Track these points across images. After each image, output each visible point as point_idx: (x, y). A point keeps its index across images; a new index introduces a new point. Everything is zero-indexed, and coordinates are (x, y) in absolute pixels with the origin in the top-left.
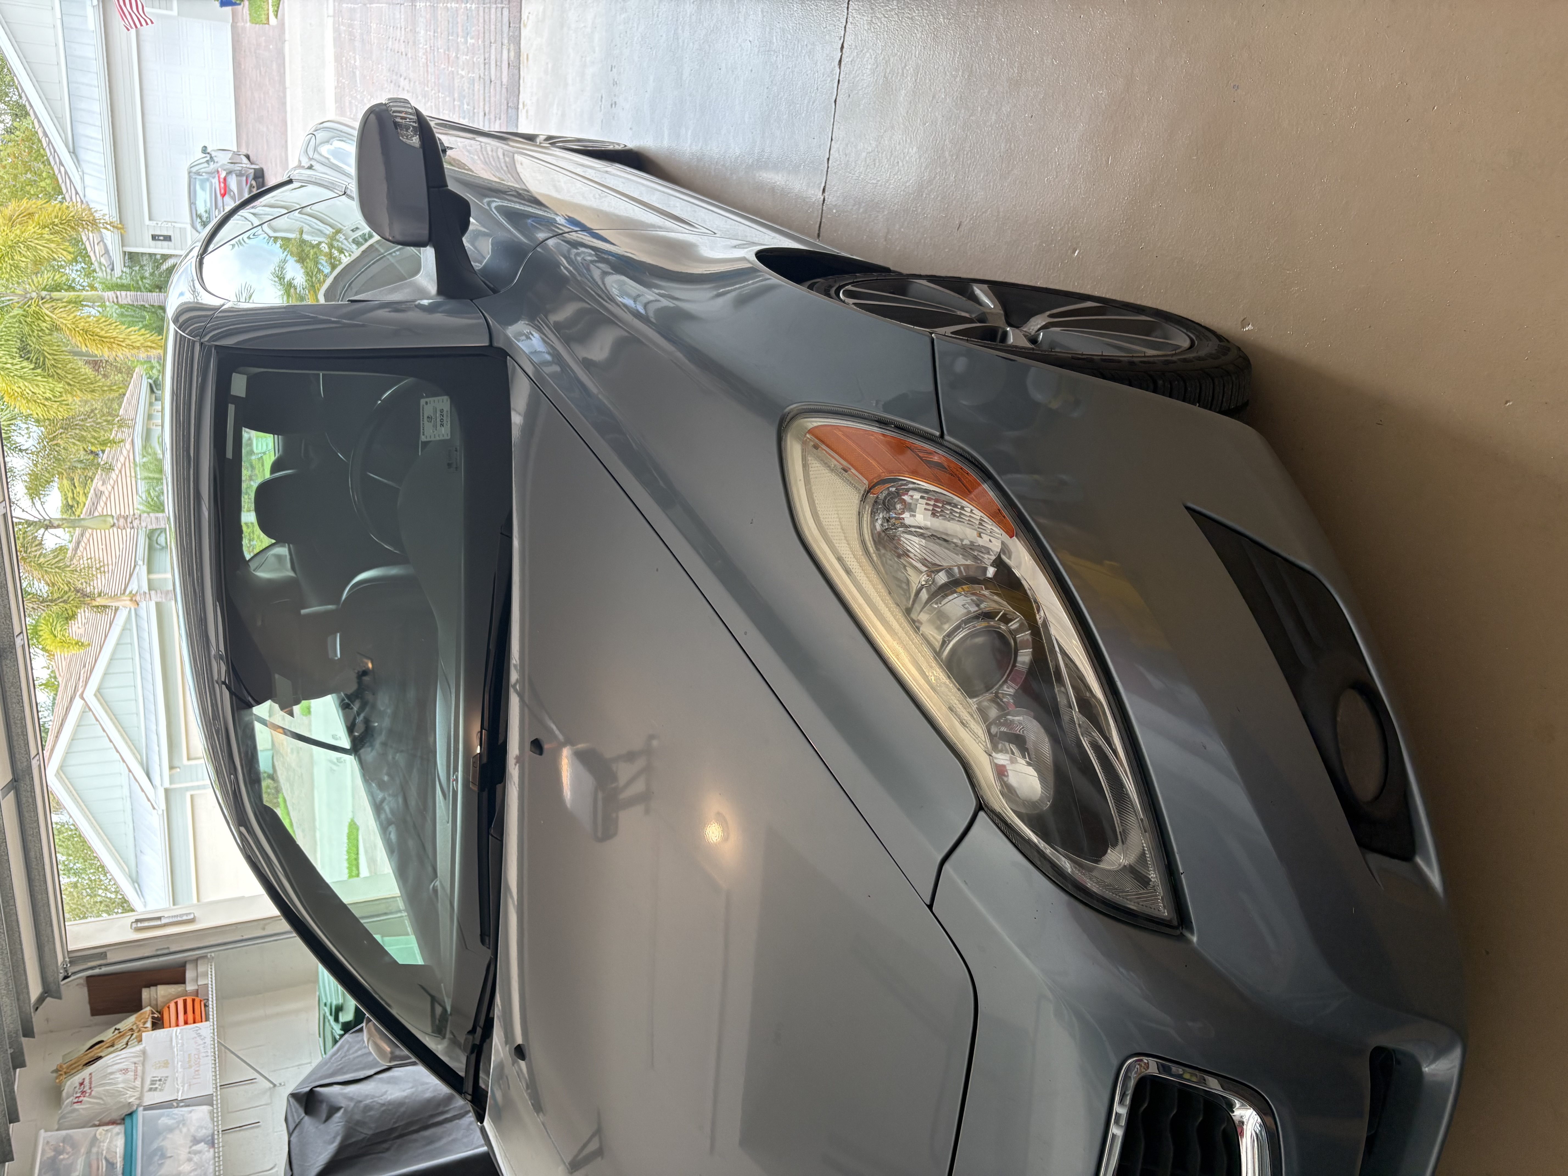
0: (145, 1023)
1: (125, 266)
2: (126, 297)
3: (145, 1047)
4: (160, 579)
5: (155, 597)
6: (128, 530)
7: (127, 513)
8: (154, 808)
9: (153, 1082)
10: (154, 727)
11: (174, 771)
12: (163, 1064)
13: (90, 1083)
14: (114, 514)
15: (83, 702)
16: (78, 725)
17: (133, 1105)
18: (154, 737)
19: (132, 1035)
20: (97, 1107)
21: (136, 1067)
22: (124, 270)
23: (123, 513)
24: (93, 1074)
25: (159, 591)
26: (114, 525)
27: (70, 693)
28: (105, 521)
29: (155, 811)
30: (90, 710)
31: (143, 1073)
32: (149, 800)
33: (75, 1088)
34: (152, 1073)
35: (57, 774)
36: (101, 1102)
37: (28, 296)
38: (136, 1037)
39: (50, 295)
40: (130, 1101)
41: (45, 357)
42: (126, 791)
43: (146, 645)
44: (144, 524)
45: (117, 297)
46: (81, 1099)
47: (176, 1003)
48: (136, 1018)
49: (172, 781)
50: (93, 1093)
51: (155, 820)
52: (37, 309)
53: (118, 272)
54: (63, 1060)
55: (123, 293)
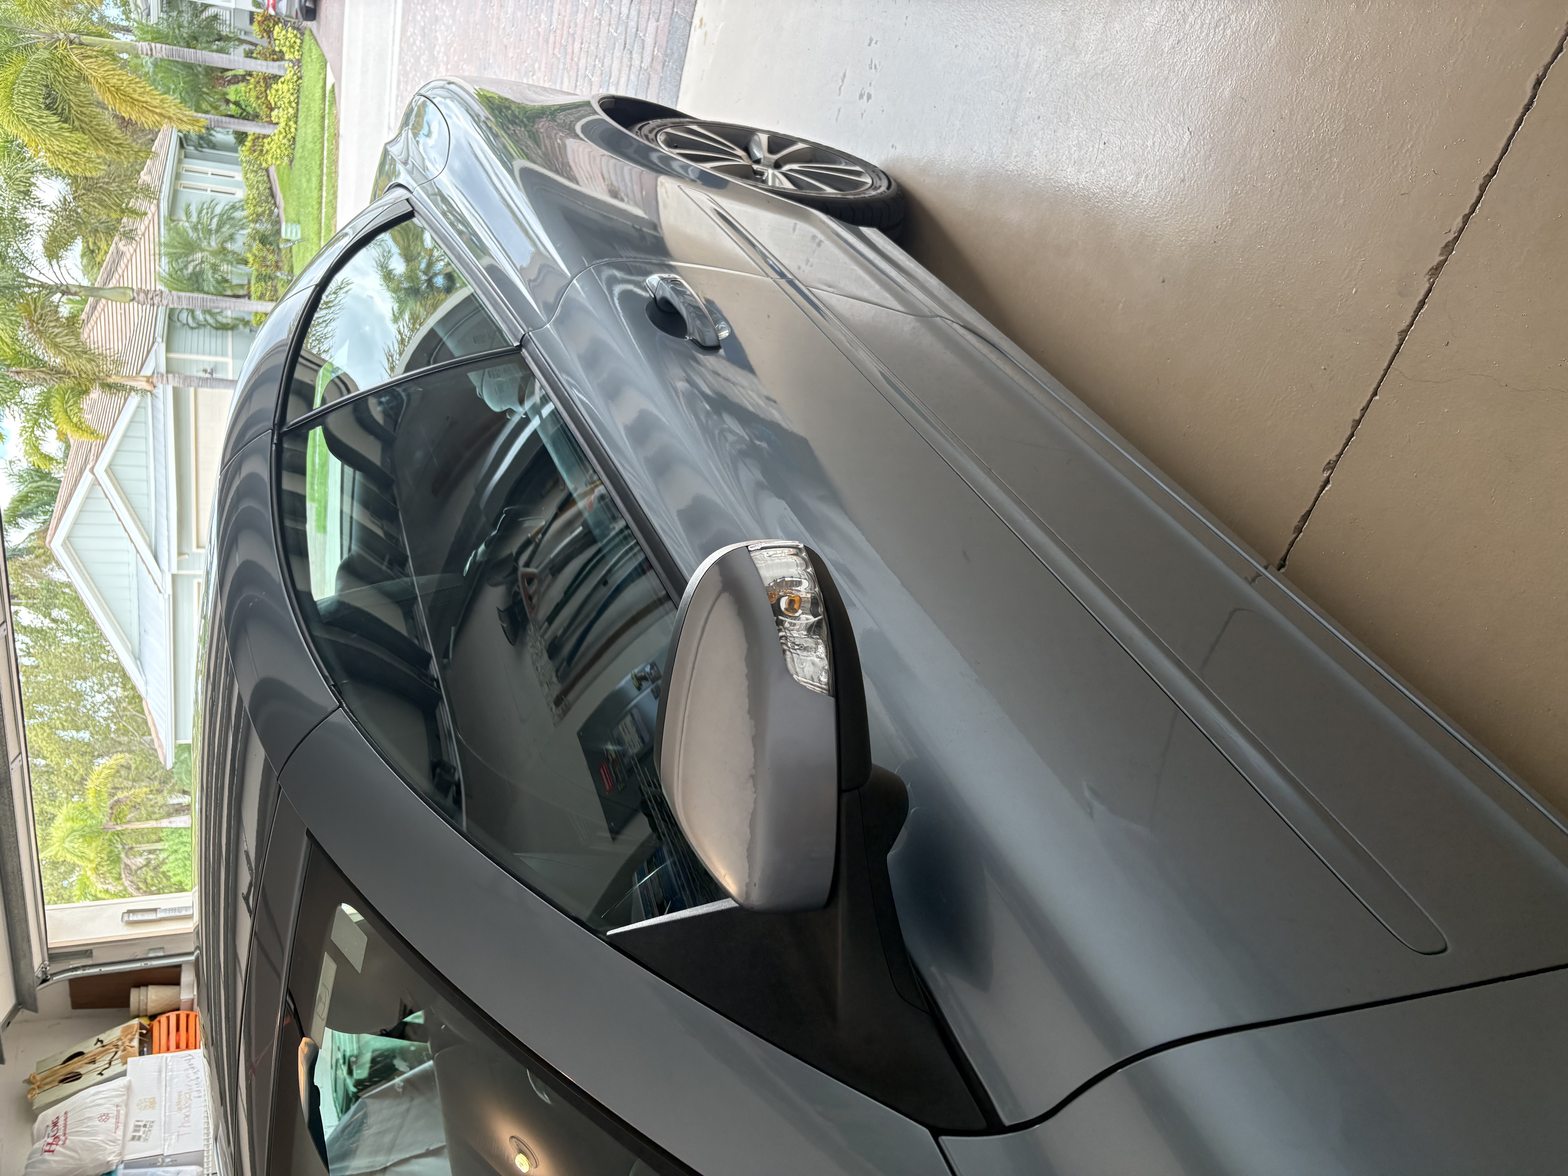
0: (131, 1040)
1: (162, 11)
2: (161, 50)
3: (130, 1081)
4: (178, 359)
5: (173, 382)
6: (148, 306)
7: (148, 288)
8: (160, 592)
9: (137, 1128)
10: (164, 512)
11: (182, 557)
12: (148, 1104)
13: (65, 1126)
14: (135, 287)
15: (92, 476)
16: (87, 498)
17: (112, 1164)
18: (164, 522)
19: (116, 1052)
20: (71, 1161)
21: (118, 1111)
22: (161, 15)
23: (144, 287)
24: (69, 1115)
25: (177, 375)
26: (133, 299)
27: (80, 462)
28: (125, 294)
29: (161, 596)
30: (100, 485)
31: (127, 1115)
32: (155, 583)
33: (48, 1126)
34: (138, 1115)
35: (64, 544)
36: (76, 1156)
37: (55, 36)
38: (121, 1057)
39: (79, 38)
40: (109, 1159)
41: (70, 107)
42: (132, 570)
43: (161, 427)
44: (165, 302)
45: (151, 50)
46: (53, 1147)
47: (168, 1018)
48: (123, 1031)
49: (180, 565)
50: (67, 1142)
51: (161, 604)
52: (65, 53)
53: (153, 19)
54: (37, 1069)
55: (159, 45)
